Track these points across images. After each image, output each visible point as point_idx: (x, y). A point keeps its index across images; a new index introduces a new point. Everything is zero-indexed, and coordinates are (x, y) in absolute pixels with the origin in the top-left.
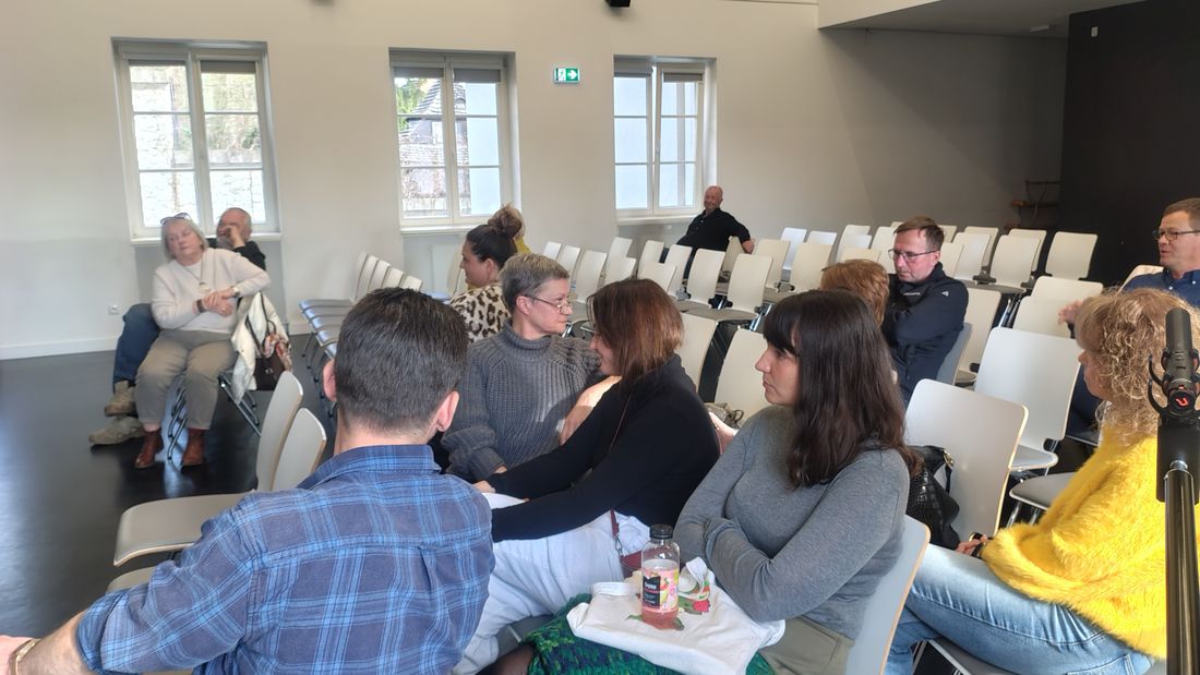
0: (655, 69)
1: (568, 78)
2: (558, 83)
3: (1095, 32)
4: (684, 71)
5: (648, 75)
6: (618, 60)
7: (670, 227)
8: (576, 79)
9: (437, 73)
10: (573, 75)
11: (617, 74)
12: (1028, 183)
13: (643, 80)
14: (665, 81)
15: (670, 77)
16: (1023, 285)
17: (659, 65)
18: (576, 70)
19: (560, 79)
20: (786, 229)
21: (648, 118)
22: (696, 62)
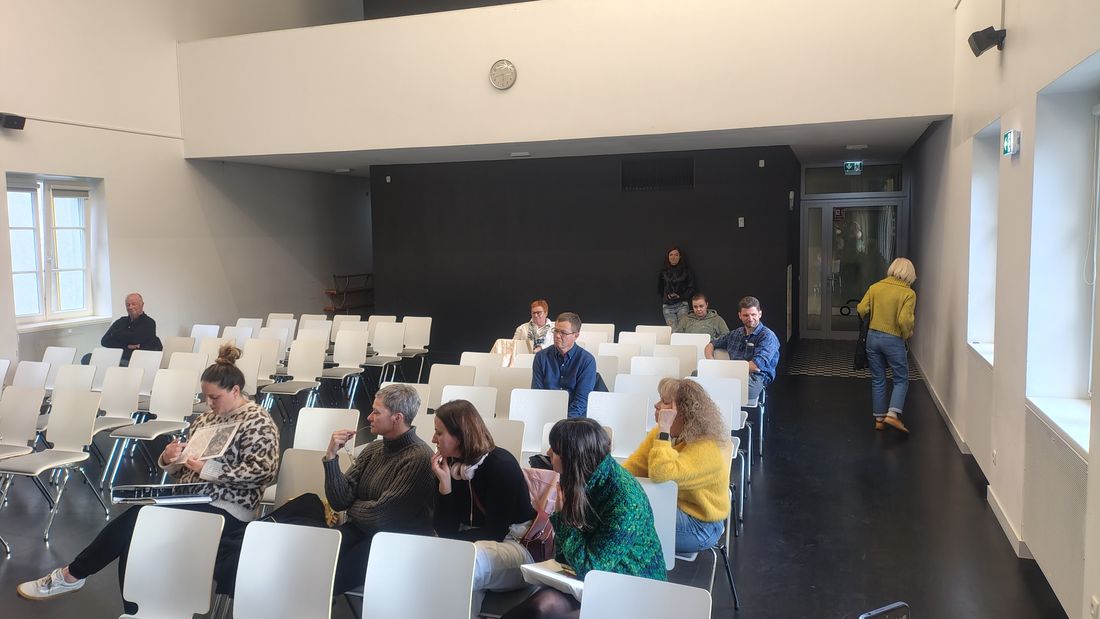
0: (41, 184)
3: (388, 179)
4: (78, 187)
5: (33, 190)
6: (9, 175)
7: (70, 331)
11: (10, 189)
12: (334, 276)
13: (28, 195)
14: (54, 195)
15: (60, 193)
16: (398, 355)
17: (47, 182)
20: (195, 326)
21: (36, 230)
22: (81, 180)
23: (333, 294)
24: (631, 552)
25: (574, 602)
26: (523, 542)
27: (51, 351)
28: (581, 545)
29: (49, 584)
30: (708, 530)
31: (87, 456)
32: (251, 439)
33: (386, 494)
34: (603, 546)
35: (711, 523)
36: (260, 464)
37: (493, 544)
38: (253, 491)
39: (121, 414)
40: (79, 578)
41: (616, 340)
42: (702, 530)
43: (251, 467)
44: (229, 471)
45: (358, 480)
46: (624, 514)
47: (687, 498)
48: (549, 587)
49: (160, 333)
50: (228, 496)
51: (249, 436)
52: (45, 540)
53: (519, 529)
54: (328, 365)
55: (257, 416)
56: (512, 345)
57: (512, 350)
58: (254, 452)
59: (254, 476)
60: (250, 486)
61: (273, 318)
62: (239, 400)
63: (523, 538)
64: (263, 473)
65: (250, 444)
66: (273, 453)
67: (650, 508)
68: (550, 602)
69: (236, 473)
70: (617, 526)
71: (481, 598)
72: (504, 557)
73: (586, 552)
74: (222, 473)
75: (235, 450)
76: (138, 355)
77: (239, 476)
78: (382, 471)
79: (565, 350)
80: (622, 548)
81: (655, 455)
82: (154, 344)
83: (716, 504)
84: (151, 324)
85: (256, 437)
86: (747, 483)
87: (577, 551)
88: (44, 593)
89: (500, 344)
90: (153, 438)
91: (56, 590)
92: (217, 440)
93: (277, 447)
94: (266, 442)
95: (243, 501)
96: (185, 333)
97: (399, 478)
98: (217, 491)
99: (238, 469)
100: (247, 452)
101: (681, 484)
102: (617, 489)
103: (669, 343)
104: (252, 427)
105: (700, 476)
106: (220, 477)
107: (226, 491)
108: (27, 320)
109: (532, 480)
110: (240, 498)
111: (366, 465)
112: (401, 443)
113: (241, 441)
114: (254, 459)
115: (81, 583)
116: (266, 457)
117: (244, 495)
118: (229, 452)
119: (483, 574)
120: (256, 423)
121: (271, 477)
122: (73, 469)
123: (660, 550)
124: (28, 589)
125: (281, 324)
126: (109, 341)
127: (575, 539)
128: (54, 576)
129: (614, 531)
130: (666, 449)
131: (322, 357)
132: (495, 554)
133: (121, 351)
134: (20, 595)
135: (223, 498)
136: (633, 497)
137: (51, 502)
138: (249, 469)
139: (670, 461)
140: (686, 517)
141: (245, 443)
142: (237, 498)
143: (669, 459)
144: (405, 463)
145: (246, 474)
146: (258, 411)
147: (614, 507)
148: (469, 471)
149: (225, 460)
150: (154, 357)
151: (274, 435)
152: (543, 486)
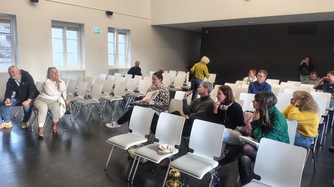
0: (116, 31)
1: (97, 32)
2: (95, 33)
3: (207, 32)
4: (125, 32)
6: (109, 28)
7: (120, 70)
8: (99, 32)
9: (62, 27)
10: (99, 31)
11: (109, 32)
13: (113, 33)
15: (120, 33)
18: (99, 30)
19: (96, 32)
21: (114, 43)
22: (125, 30)
23: (187, 67)
24: (278, 137)
25: (256, 148)
26: (240, 132)
27: (116, 74)
28: (260, 132)
29: (113, 125)
30: (308, 140)
31: (123, 99)
32: (162, 94)
33: (199, 111)
34: (268, 133)
35: (309, 137)
36: (165, 101)
37: (231, 130)
38: (162, 109)
39: (131, 91)
40: (119, 124)
41: (280, 84)
42: (305, 139)
43: (162, 102)
44: (157, 103)
45: (192, 108)
46: (277, 124)
47: (300, 128)
48: (247, 143)
49: (142, 72)
50: (156, 109)
51: (161, 93)
52: (112, 118)
53: (240, 128)
54: (184, 85)
55: (164, 88)
56: (242, 83)
57: (242, 84)
58: (163, 98)
59: (163, 105)
60: (162, 107)
61: (171, 71)
62: (160, 84)
63: (241, 131)
64: (165, 104)
65: (162, 96)
66: (168, 99)
67: (287, 124)
68: (247, 147)
69: (158, 104)
70: (274, 127)
71: (225, 145)
72: (234, 134)
73: (262, 134)
74: (155, 103)
75: (158, 97)
76: (136, 76)
77: (159, 105)
78: (199, 106)
79: (261, 82)
80: (275, 135)
81: (292, 111)
82: (140, 74)
83: (312, 131)
84: (140, 69)
85: (163, 94)
86: (324, 135)
87: (259, 133)
88: (111, 127)
89: (238, 82)
90: (138, 97)
91: (114, 126)
92: (153, 95)
93: (169, 97)
94: (166, 95)
95: (160, 111)
96: (148, 73)
97: (203, 108)
98: (153, 107)
99: (159, 103)
100: (161, 98)
101: (299, 122)
102: (276, 116)
103: (300, 86)
104: (162, 91)
105: (306, 120)
106: (154, 105)
107: (155, 108)
108: (111, 66)
109: (245, 115)
110: (159, 110)
111: (195, 104)
112: (205, 98)
113: (159, 94)
114: (163, 100)
115: (120, 126)
116: (166, 100)
117: (160, 109)
118: (157, 97)
119: (226, 137)
120: (164, 90)
121: (167, 105)
122: (119, 101)
123: (289, 139)
124: (108, 125)
125: (173, 73)
126: (129, 72)
127: (258, 130)
128: (114, 123)
129: (273, 129)
130: (296, 110)
131: (183, 83)
132: (231, 132)
133: (132, 75)
134: (106, 126)
135: (155, 109)
136: (281, 119)
137: (114, 110)
138: (161, 103)
139: (297, 114)
140: (299, 134)
141: (161, 95)
142: (158, 110)
143: (297, 113)
144: (206, 103)
145: (161, 104)
146: (164, 87)
147: (274, 121)
148: (226, 107)
149: (155, 100)
150: (140, 77)
151: (168, 94)
152: (249, 117)
